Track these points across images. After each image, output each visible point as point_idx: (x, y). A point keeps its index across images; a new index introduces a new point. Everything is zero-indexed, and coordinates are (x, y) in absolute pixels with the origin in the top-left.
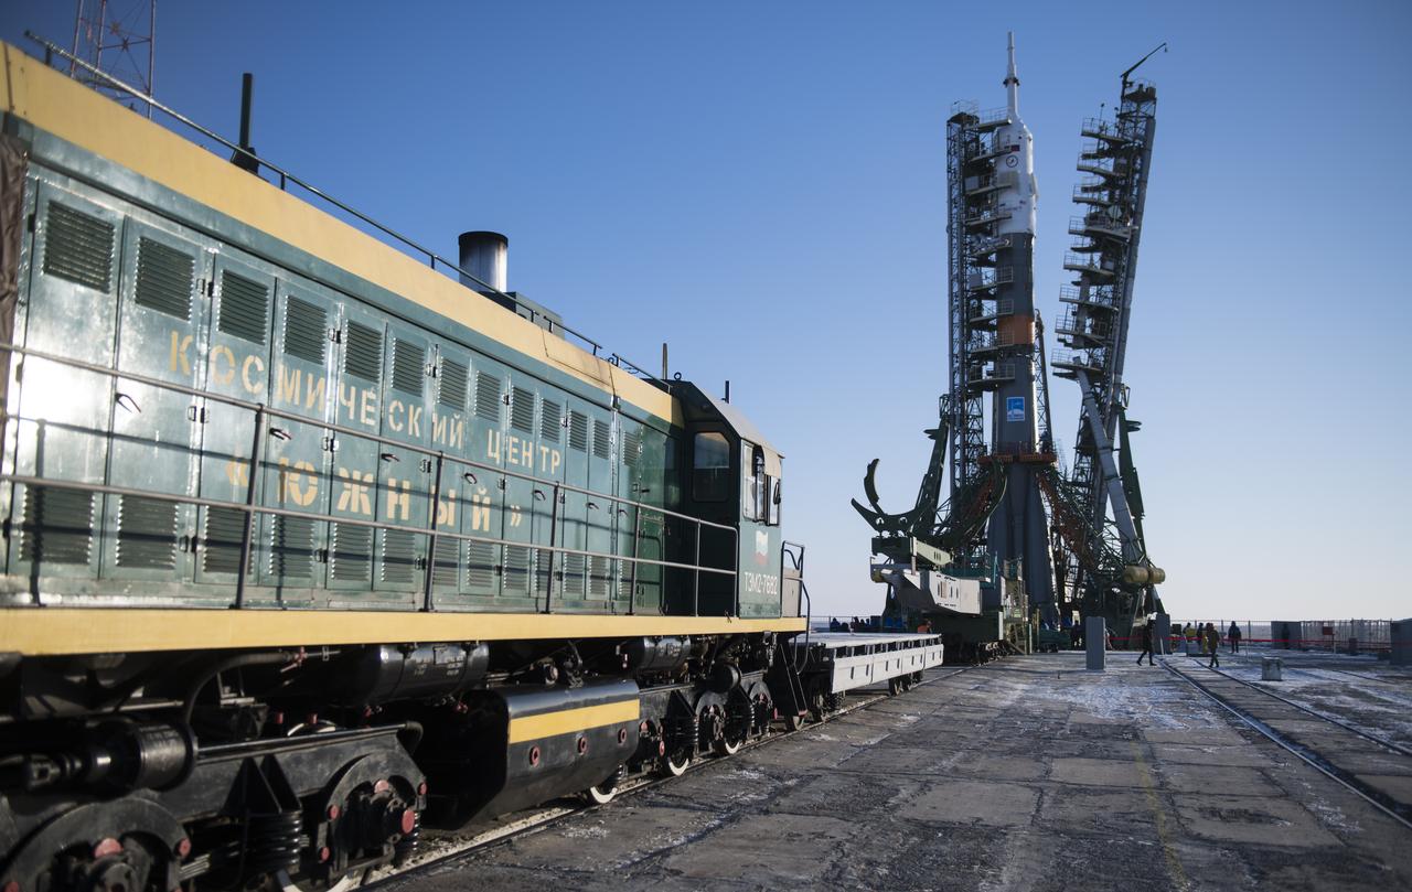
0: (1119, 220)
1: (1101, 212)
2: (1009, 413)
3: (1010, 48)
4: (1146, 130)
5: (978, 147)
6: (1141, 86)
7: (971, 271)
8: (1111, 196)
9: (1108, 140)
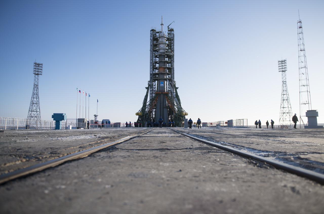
0: (171, 52)
1: (167, 51)
2: (161, 85)
3: (162, 19)
4: (173, 36)
5: (156, 36)
6: (171, 28)
7: (154, 58)
8: (168, 48)
9: (167, 38)
